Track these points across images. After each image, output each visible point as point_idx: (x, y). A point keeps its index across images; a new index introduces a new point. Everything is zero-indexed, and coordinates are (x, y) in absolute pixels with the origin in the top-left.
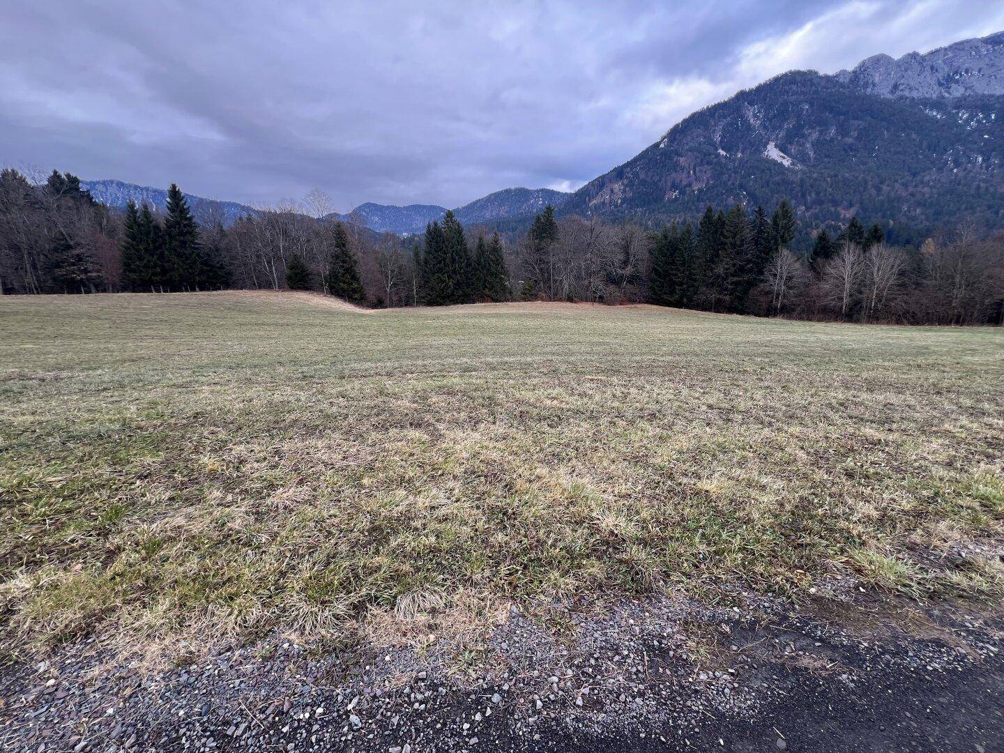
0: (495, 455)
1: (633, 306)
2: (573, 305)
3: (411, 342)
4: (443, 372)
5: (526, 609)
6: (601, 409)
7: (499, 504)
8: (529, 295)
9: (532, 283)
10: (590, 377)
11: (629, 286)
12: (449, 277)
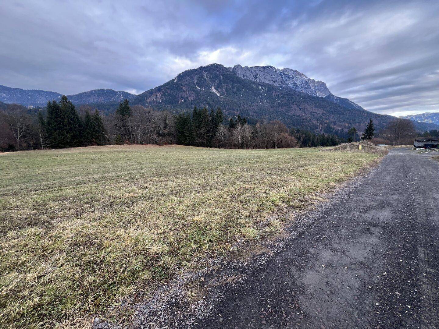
1: (171, 145)
8: (120, 141)
10: (150, 179)
11: (168, 137)
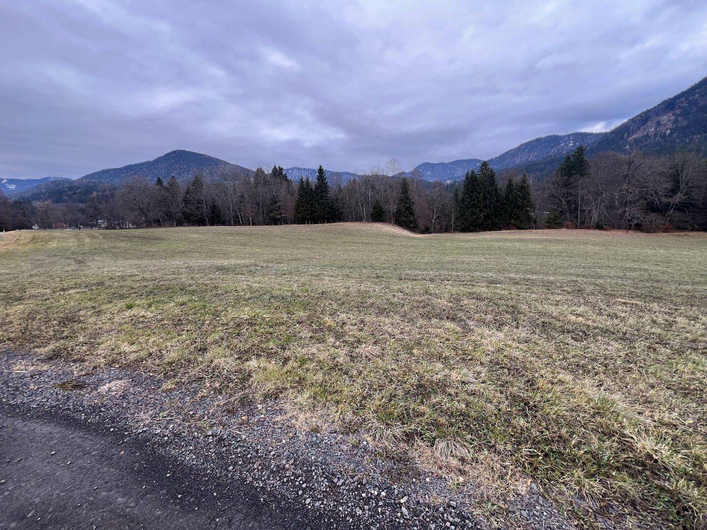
0: (517, 354)
2: (602, 232)
3: (448, 258)
4: (473, 282)
5: (546, 491)
6: (636, 333)
7: (521, 394)
8: (554, 223)
9: (557, 213)
10: (622, 300)
11: (677, 214)
12: (481, 211)
